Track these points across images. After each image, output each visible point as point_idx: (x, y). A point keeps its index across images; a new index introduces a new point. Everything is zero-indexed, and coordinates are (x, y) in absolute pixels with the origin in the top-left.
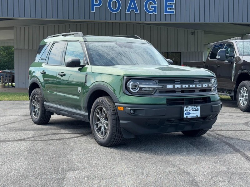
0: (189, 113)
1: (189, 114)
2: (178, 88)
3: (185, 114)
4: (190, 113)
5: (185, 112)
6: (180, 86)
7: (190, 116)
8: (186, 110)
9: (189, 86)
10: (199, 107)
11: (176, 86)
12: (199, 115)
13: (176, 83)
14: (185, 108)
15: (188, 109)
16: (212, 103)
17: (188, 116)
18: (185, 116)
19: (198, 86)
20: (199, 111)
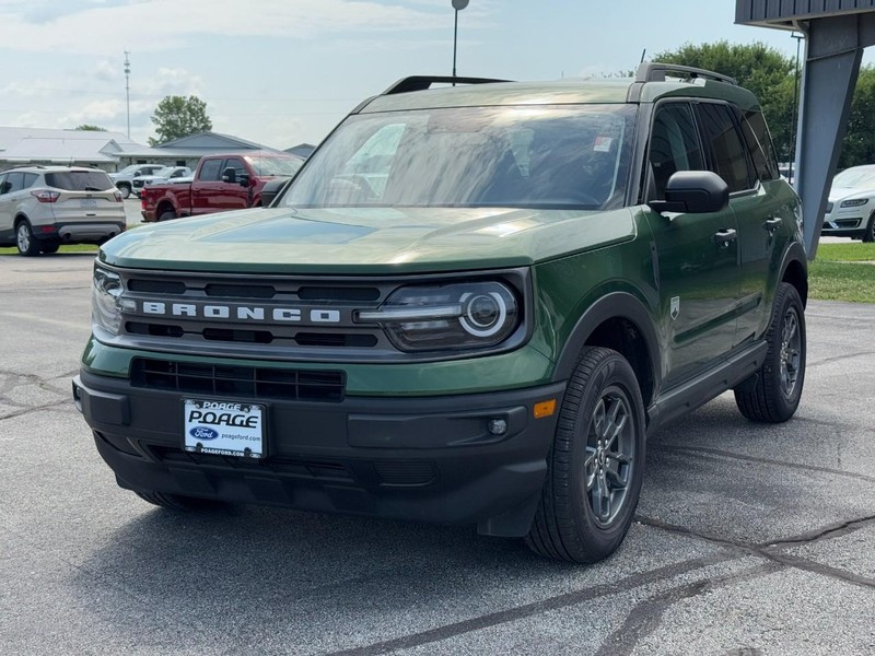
0: (210, 431)
1: (210, 435)
2: (184, 317)
3: (193, 432)
4: (215, 435)
5: (189, 426)
6: (191, 310)
7: (211, 445)
8: (196, 415)
9: (233, 312)
10: (256, 412)
11: (177, 309)
12: (257, 448)
13: (187, 293)
14: (190, 407)
15: (204, 411)
16: (347, 402)
17: (206, 444)
18: (191, 442)
19: (278, 314)
20: (257, 432)
